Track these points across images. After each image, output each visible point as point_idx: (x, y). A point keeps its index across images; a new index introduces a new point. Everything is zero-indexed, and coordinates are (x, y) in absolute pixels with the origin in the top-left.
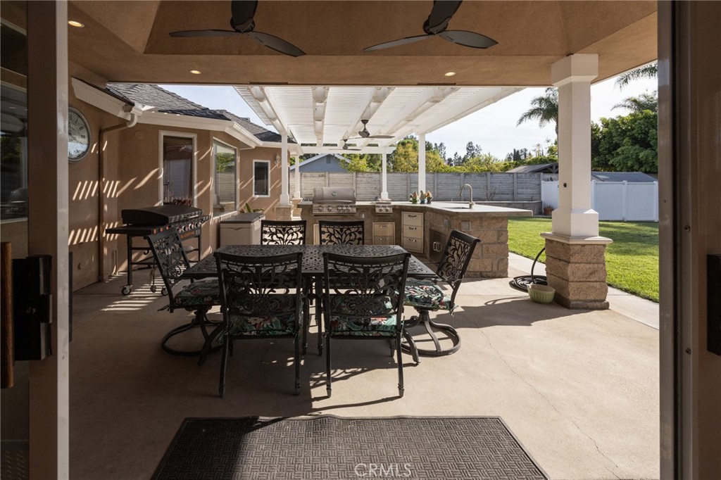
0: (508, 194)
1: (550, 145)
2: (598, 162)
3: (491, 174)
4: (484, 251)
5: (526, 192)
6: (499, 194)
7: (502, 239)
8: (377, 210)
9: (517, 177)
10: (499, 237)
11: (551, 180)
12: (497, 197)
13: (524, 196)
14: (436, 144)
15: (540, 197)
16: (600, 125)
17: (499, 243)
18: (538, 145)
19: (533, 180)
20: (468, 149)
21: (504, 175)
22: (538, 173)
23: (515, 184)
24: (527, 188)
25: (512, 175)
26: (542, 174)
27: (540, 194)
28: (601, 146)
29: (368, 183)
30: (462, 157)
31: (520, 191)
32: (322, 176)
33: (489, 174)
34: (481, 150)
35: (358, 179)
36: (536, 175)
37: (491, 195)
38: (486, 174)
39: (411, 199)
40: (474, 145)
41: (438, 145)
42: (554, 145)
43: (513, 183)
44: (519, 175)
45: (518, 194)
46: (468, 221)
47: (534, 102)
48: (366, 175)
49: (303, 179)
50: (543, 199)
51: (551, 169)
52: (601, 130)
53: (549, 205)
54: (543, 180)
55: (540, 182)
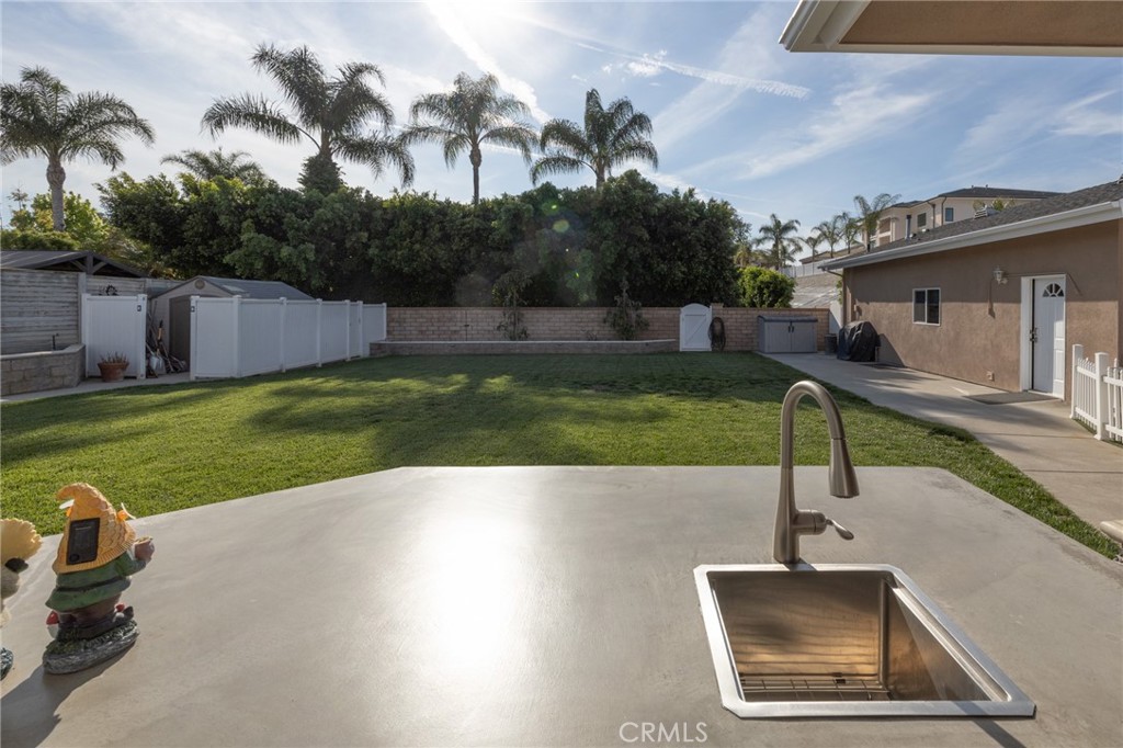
11: (111, 290)
15: (79, 336)
19: (57, 290)
22: (72, 274)
26: (83, 276)
27: (78, 326)
36: (66, 278)
44: (10, 277)
50: (87, 342)
51: (79, 264)
52: (179, 197)
53: (113, 354)
54: (88, 291)
55: (78, 297)
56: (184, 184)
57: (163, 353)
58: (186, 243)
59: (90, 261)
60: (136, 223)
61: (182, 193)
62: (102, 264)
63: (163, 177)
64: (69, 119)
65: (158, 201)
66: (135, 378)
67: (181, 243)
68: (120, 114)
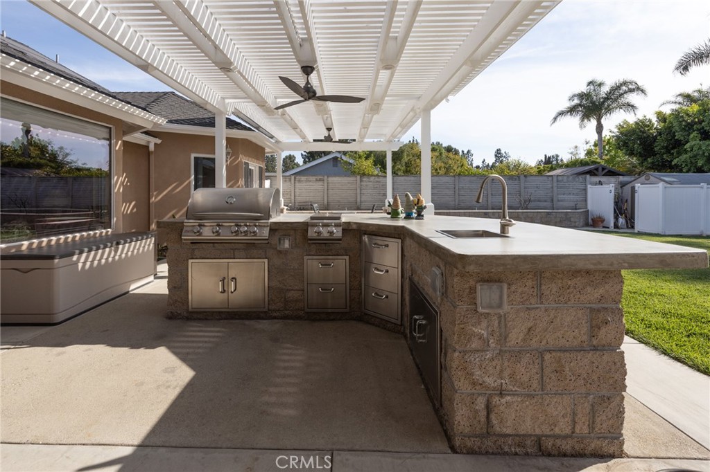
0: (545, 201)
1: (588, 147)
2: (653, 163)
3: (525, 176)
4: (547, 371)
5: (569, 199)
6: (534, 201)
7: (604, 335)
8: (311, 233)
9: (558, 181)
10: (594, 328)
11: (601, 183)
12: (532, 204)
13: (565, 204)
14: (463, 152)
15: (586, 205)
16: (654, 120)
17: (595, 349)
18: (576, 147)
19: (577, 184)
20: (496, 156)
21: (540, 178)
22: (583, 176)
23: (555, 189)
24: (570, 194)
25: (550, 178)
26: (588, 176)
27: (586, 201)
28: (656, 144)
29: (375, 188)
30: (491, 164)
31: (561, 197)
32: (320, 180)
33: (522, 177)
34: (509, 156)
35: (362, 183)
36: (581, 178)
37: (525, 201)
38: (519, 177)
39: (389, 210)
40: (503, 152)
41: (465, 152)
42: (593, 148)
43: (552, 188)
44: (560, 178)
45: (558, 201)
46: (499, 281)
47: (571, 99)
48: (372, 178)
49: (297, 184)
50: (590, 207)
51: (595, 172)
52: (655, 126)
53: (598, 214)
54: (590, 184)
55: (586, 187)
56: (658, 118)
57: (626, 217)
58: (656, 154)
59: (600, 169)
60: (627, 146)
61: (656, 123)
62: (606, 171)
63: (645, 116)
64: (605, 98)
65: (641, 131)
66: (608, 228)
67: (654, 154)
68: (630, 86)
